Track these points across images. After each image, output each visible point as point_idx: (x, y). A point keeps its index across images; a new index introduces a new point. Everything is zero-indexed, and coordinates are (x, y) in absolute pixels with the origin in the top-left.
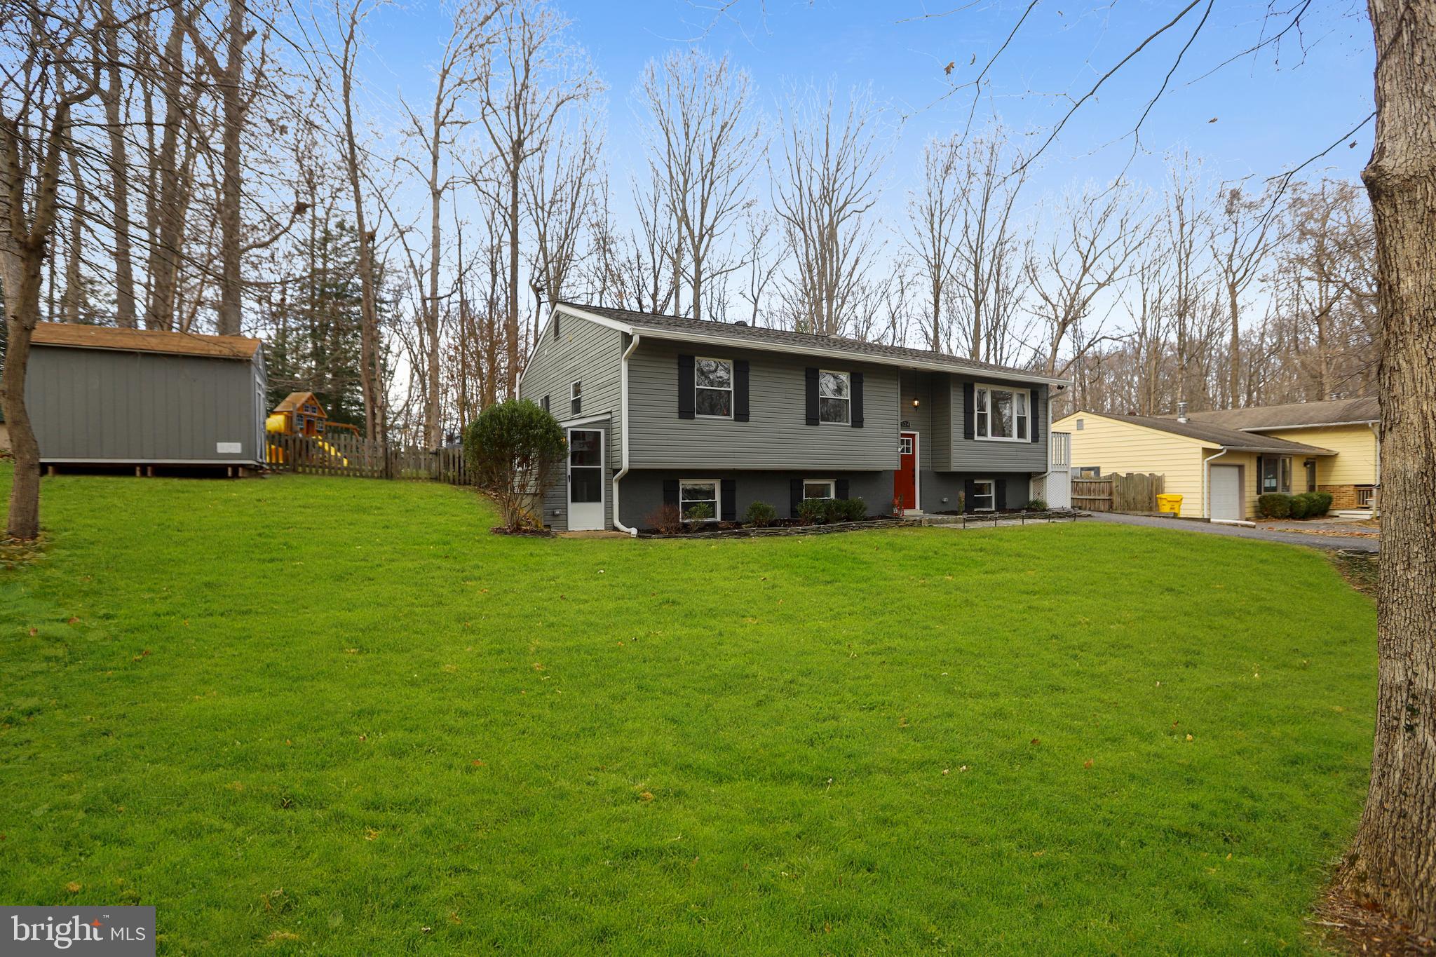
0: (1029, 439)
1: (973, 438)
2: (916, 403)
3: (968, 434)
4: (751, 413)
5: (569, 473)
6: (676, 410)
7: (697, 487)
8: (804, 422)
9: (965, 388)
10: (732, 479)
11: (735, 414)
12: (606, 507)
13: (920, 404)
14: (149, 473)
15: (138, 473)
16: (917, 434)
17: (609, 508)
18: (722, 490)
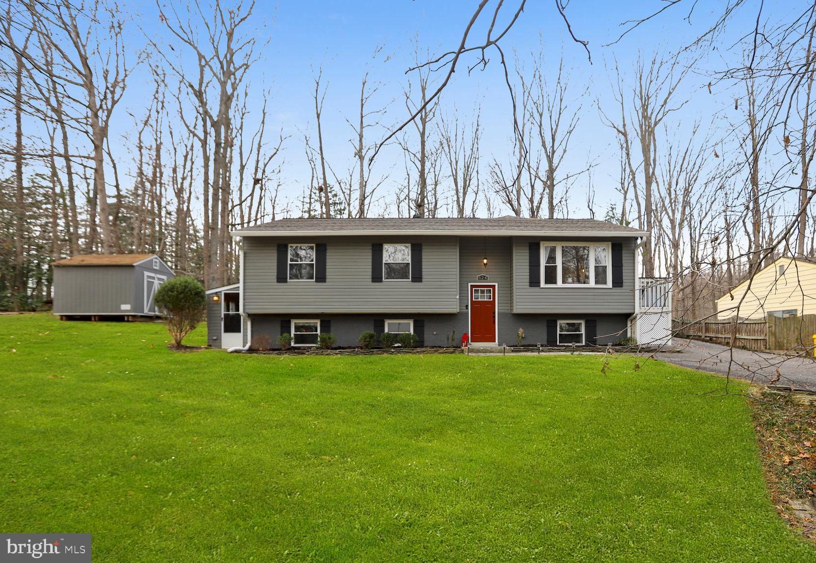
0: (610, 284)
1: (539, 286)
2: (485, 261)
3: (534, 281)
4: (328, 277)
5: (223, 316)
6: (275, 277)
7: (306, 325)
8: (371, 280)
9: (530, 246)
10: (327, 319)
11: (316, 278)
12: (244, 336)
13: (487, 262)
14: (97, 319)
15: (93, 319)
16: (496, 284)
17: (245, 336)
18: (321, 326)
